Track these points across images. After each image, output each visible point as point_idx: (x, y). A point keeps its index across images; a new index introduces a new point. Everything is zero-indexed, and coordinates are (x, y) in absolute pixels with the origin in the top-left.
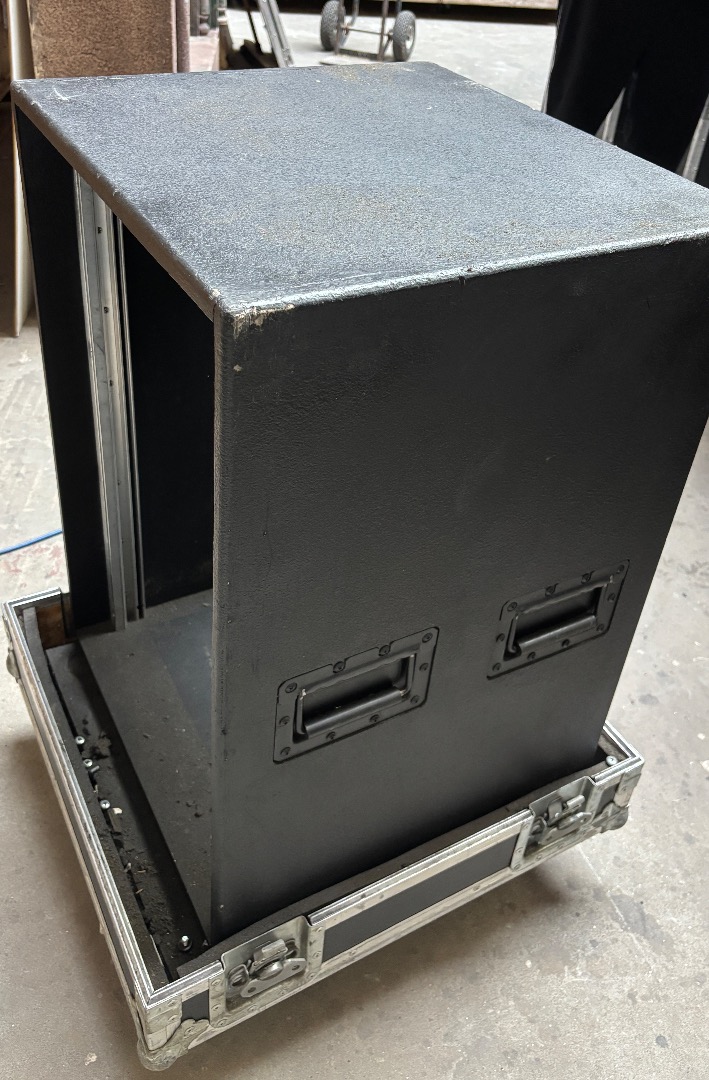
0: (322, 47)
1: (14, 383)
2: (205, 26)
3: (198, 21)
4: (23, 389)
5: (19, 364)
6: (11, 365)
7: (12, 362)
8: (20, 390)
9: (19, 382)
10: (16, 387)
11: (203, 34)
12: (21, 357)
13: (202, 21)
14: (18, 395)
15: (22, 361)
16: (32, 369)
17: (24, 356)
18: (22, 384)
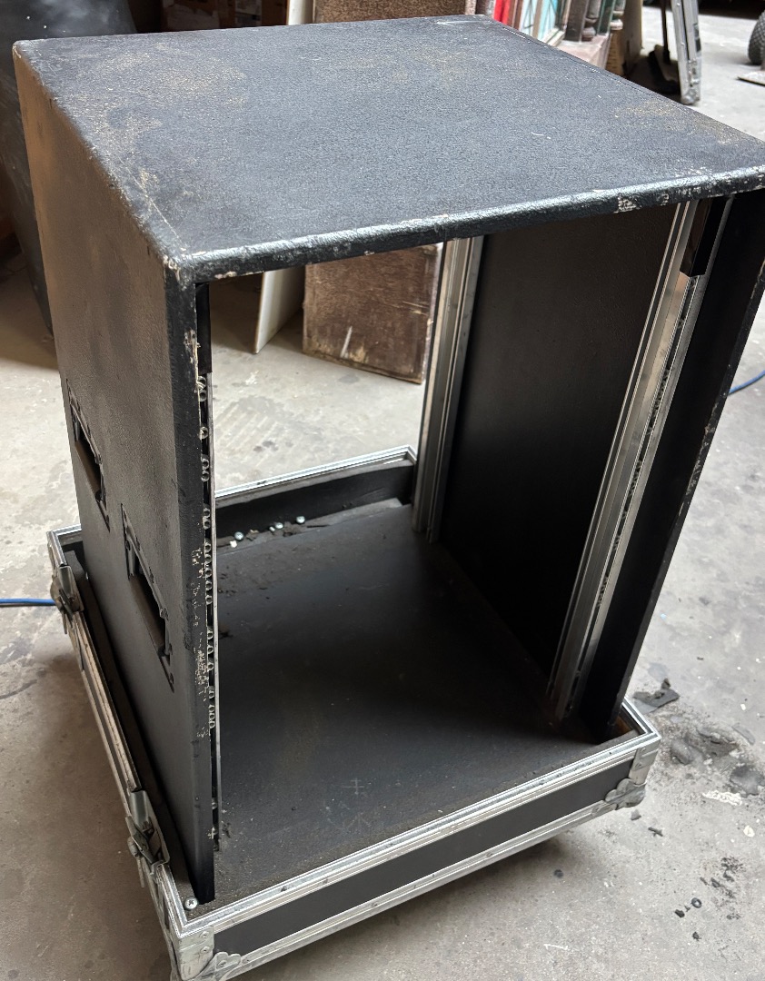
0: (748, 60)
1: (228, 405)
2: (591, 31)
3: (583, 24)
4: (233, 414)
5: (243, 384)
6: (234, 384)
7: (237, 381)
8: (229, 415)
9: (233, 404)
10: (227, 411)
11: (587, 39)
12: (248, 377)
13: (587, 25)
14: (225, 420)
15: (247, 382)
16: (253, 394)
17: (253, 377)
18: (235, 408)
